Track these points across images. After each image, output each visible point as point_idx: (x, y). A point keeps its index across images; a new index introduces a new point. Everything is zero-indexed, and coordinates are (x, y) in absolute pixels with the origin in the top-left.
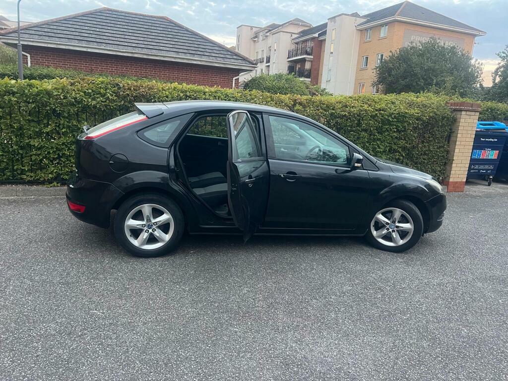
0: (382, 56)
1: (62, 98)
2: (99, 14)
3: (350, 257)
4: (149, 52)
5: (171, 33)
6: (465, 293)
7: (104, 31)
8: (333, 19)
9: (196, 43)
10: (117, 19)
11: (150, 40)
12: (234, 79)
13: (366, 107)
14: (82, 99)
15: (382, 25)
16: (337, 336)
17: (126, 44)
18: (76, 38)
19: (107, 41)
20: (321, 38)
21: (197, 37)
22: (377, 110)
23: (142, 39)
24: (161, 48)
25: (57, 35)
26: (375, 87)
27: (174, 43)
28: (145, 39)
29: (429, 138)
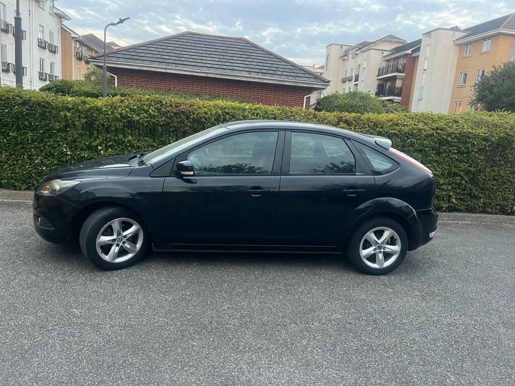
0: (483, 72)
1: (110, 113)
2: (182, 37)
3: (358, 285)
4: (222, 72)
5: (246, 53)
6: (478, 337)
7: (184, 53)
8: (428, 34)
9: (270, 62)
10: (197, 42)
11: (225, 60)
12: (305, 97)
13: (421, 126)
14: (127, 115)
15: (484, 39)
16: (297, 364)
17: (202, 65)
18: (158, 60)
19: (184, 63)
20: (415, 55)
21: (272, 57)
22: (433, 129)
23: (218, 60)
24: (235, 68)
25: (141, 58)
26: (474, 106)
27: (247, 63)
28: (220, 60)
29: (500, 161)
